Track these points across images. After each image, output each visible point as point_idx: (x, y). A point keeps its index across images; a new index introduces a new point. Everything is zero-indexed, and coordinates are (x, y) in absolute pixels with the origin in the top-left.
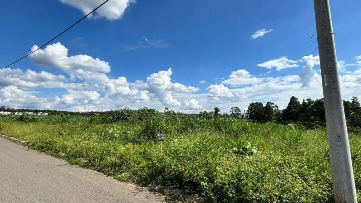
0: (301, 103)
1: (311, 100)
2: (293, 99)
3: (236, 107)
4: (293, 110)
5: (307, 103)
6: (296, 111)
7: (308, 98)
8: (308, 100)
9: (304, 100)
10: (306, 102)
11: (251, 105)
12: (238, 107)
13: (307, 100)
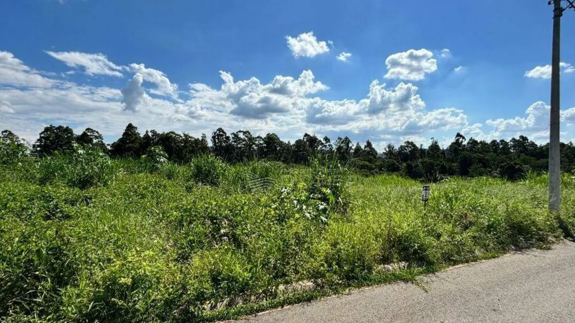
0: (142, 136)
1: (156, 132)
2: (130, 127)
3: (6, 131)
4: (130, 145)
5: (151, 136)
6: (135, 146)
7: (153, 129)
8: (153, 131)
9: (147, 132)
10: (150, 134)
11: (47, 130)
12: (13, 132)
13: (151, 132)
